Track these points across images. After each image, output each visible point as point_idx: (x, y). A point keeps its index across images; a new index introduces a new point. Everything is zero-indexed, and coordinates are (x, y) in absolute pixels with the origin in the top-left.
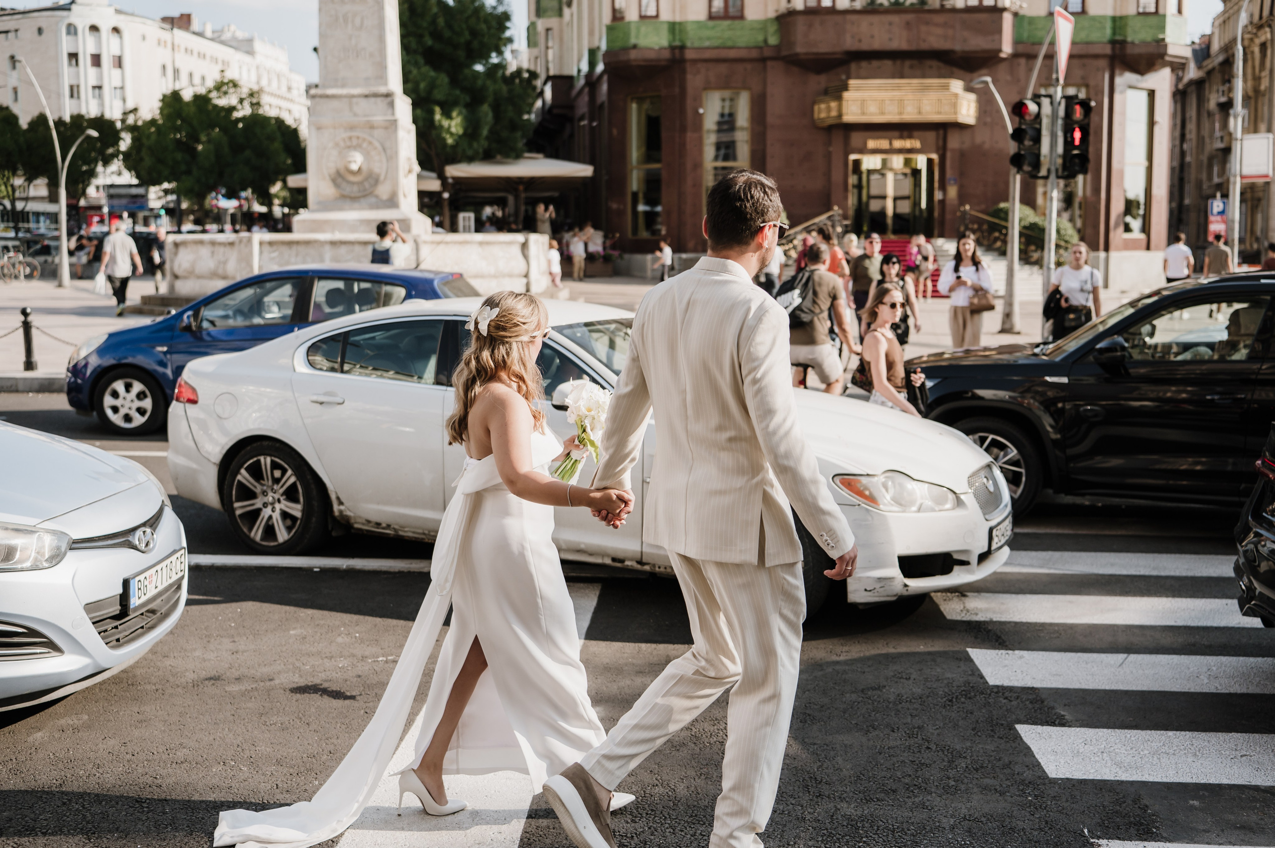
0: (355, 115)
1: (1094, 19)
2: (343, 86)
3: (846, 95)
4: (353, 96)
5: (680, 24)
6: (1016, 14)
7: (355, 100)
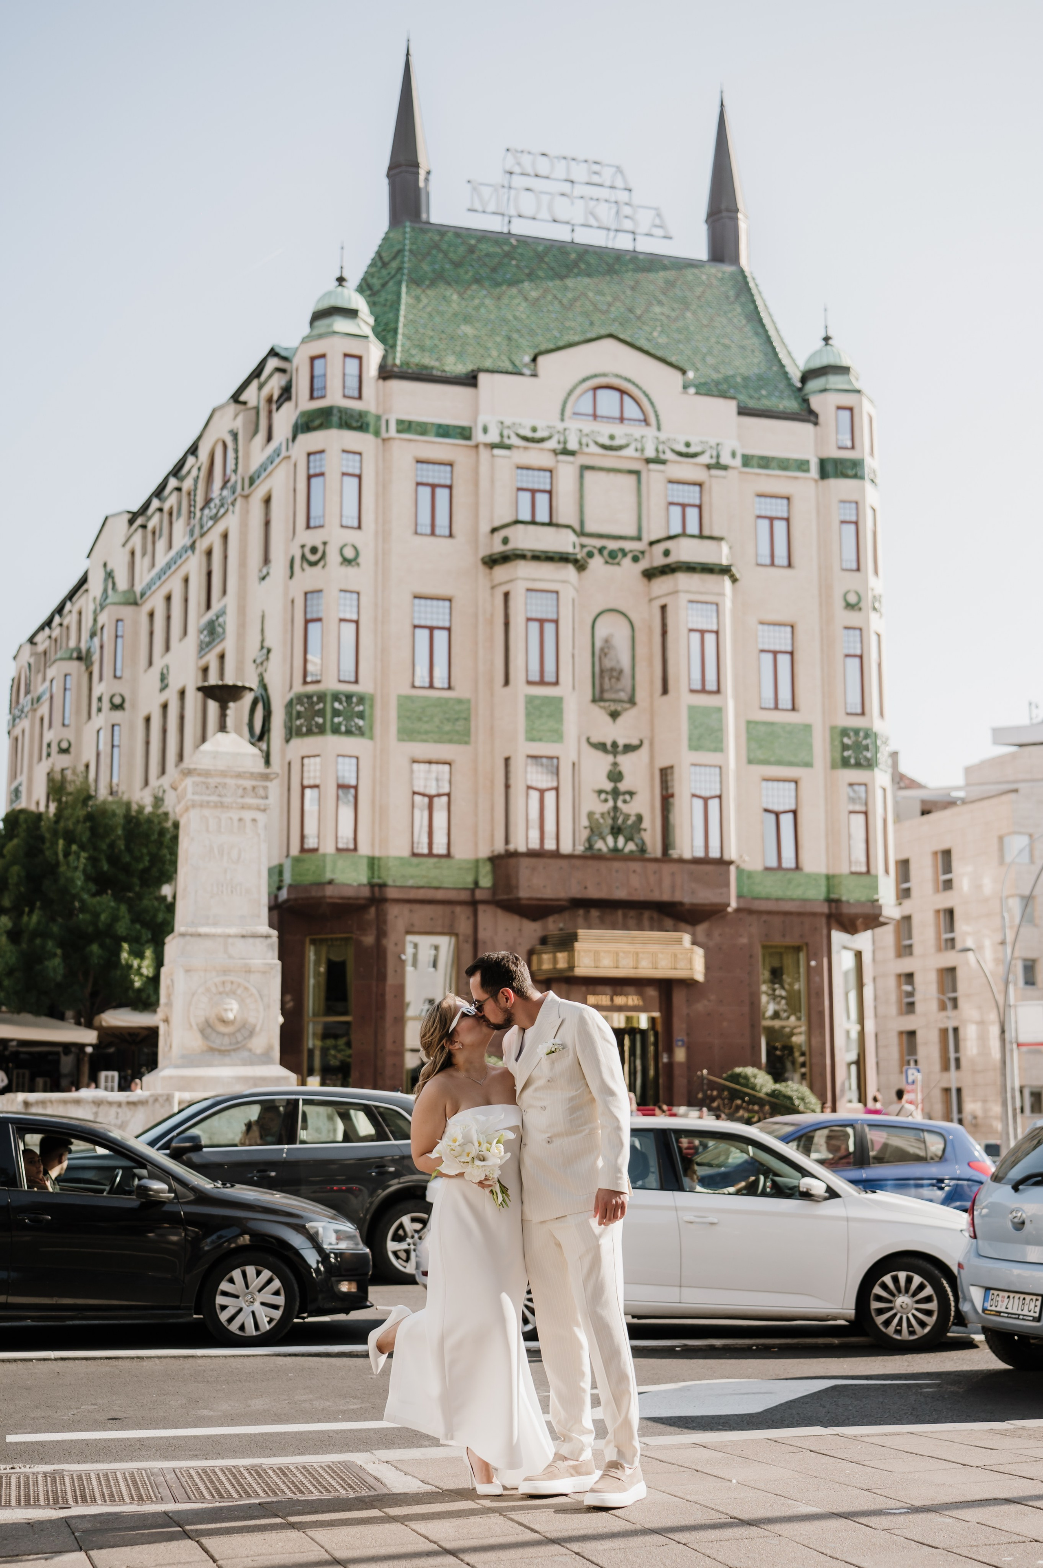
0: (231, 957)
1: (808, 876)
2: (215, 924)
3: (577, 945)
4: (229, 936)
5: (379, 859)
6: (738, 867)
7: (230, 940)
